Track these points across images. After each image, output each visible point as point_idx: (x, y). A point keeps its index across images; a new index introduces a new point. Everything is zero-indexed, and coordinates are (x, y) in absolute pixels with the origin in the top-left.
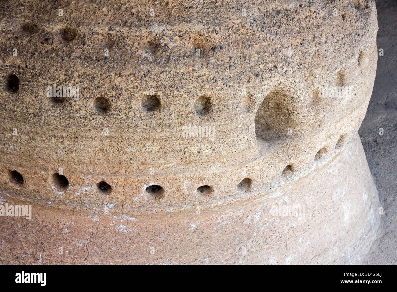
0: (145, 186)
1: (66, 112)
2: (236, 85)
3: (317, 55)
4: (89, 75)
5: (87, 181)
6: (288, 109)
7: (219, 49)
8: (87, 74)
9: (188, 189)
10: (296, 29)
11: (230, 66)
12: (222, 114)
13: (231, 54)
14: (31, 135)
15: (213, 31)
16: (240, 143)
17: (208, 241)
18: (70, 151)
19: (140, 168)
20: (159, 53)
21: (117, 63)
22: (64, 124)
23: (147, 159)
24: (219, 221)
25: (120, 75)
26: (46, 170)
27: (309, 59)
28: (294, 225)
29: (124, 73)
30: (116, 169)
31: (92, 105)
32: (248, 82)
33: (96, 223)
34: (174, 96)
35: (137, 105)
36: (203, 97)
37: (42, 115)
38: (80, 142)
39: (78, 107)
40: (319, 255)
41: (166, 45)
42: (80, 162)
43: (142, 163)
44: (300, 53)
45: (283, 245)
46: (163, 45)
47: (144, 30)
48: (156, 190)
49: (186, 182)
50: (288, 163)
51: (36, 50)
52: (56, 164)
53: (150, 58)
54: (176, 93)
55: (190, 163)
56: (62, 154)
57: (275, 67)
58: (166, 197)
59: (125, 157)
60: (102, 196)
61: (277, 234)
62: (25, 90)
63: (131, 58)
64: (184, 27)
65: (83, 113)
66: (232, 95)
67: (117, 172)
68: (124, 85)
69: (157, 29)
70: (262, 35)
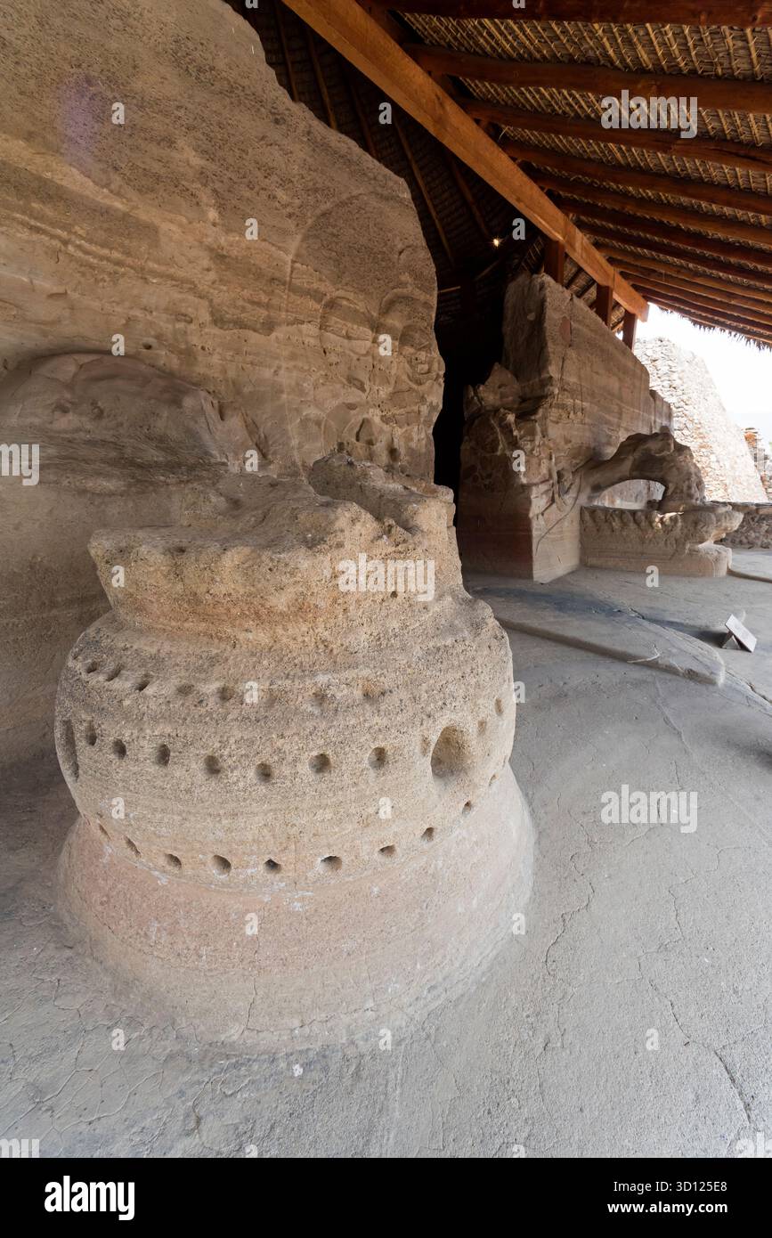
0: (320, 859)
1: (222, 785)
2: (410, 730)
3: (478, 685)
4: (248, 739)
5: (252, 862)
6: (457, 742)
7: (389, 693)
8: (245, 738)
9: (368, 854)
10: (456, 663)
11: (402, 710)
12: (399, 765)
13: (402, 696)
14: (184, 815)
15: (380, 676)
16: (419, 793)
17: (393, 904)
18: (229, 830)
19: (312, 840)
20: (325, 705)
21: (279, 722)
22: (220, 800)
23: (320, 829)
24: (403, 877)
25: (282, 736)
26: (204, 854)
27: (472, 691)
28: (475, 861)
29: (287, 733)
30: (285, 845)
31: (252, 774)
32: (422, 724)
33: (267, 903)
34: (345, 754)
35: (305, 769)
36: (376, 749)
37: (194, 792)
38: (240, 820)
39: (235, 779)
40: (500, 885)
41: (333, 695)
42: (242, 842)
43: (314, 835)
44: (463, 686)
45: (468, 887)
46: (329, 696)
47: (308, 682)
48: (332, 860)
49: (365, 847)
50: (466, 801)
51: (188, 714)
52: (215, 847)
53: (317, 712)
54: (347, 749)
55: (368, 825)
56: (220, 834)
57: (444, 704)
58: (344, 866)
59: (294, 831)
60: (271, 876)
61: (462, 877)
62: (175, 763)
63: (295, 714)
64: (350, 674)
65: (241, 784)
66: (407, 742)
67: (285, 849)
68: (287, 748)
69: (322, 679)
70: (429, 673)
